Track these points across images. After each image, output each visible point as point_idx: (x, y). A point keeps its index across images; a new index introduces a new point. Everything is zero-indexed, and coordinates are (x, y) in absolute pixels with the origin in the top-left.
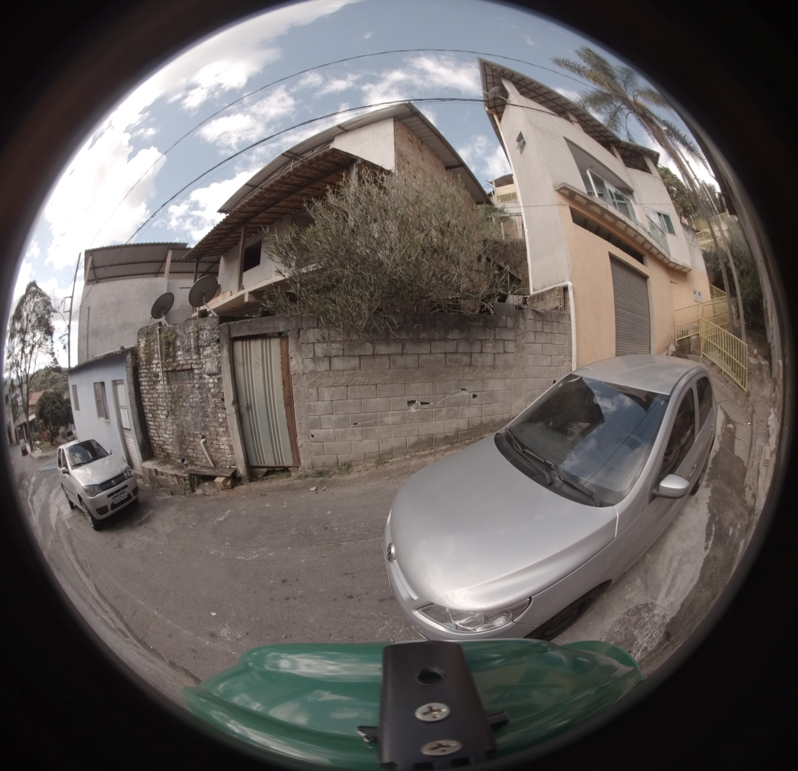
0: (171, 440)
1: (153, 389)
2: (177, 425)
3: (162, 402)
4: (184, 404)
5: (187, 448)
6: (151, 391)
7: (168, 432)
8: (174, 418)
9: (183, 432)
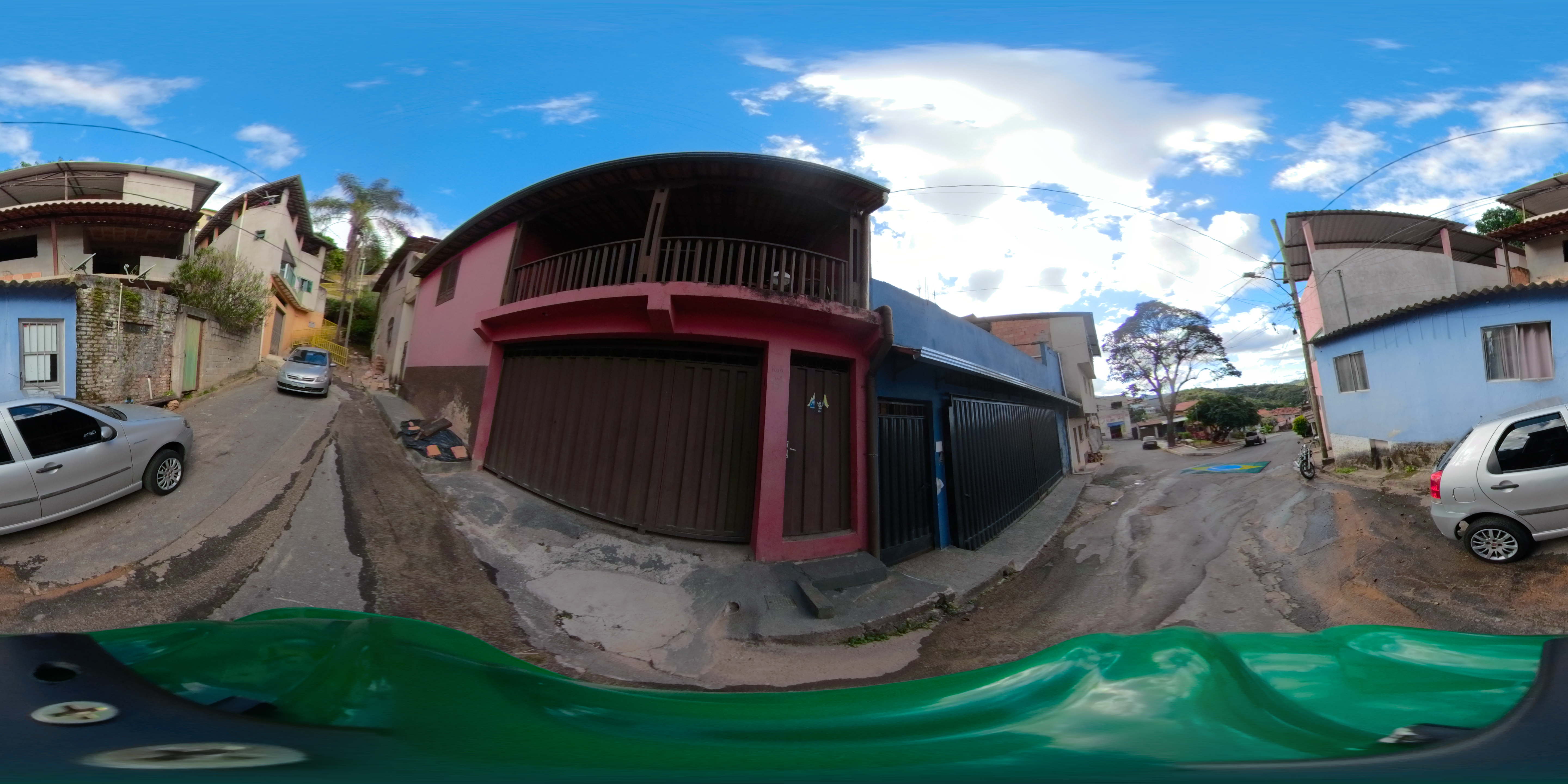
0: (113, 384)
1: (101, 336)
2: (127, 369)
3: (113, 348)
4: (139, 351)
5: (131, 388)
6: (96, 337)
7: (112, 376)
8: (124, 362)
9: (131, 374)
